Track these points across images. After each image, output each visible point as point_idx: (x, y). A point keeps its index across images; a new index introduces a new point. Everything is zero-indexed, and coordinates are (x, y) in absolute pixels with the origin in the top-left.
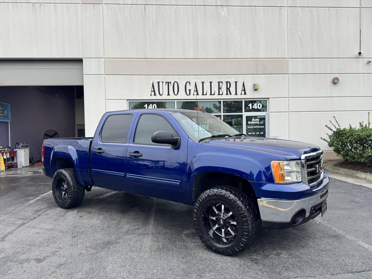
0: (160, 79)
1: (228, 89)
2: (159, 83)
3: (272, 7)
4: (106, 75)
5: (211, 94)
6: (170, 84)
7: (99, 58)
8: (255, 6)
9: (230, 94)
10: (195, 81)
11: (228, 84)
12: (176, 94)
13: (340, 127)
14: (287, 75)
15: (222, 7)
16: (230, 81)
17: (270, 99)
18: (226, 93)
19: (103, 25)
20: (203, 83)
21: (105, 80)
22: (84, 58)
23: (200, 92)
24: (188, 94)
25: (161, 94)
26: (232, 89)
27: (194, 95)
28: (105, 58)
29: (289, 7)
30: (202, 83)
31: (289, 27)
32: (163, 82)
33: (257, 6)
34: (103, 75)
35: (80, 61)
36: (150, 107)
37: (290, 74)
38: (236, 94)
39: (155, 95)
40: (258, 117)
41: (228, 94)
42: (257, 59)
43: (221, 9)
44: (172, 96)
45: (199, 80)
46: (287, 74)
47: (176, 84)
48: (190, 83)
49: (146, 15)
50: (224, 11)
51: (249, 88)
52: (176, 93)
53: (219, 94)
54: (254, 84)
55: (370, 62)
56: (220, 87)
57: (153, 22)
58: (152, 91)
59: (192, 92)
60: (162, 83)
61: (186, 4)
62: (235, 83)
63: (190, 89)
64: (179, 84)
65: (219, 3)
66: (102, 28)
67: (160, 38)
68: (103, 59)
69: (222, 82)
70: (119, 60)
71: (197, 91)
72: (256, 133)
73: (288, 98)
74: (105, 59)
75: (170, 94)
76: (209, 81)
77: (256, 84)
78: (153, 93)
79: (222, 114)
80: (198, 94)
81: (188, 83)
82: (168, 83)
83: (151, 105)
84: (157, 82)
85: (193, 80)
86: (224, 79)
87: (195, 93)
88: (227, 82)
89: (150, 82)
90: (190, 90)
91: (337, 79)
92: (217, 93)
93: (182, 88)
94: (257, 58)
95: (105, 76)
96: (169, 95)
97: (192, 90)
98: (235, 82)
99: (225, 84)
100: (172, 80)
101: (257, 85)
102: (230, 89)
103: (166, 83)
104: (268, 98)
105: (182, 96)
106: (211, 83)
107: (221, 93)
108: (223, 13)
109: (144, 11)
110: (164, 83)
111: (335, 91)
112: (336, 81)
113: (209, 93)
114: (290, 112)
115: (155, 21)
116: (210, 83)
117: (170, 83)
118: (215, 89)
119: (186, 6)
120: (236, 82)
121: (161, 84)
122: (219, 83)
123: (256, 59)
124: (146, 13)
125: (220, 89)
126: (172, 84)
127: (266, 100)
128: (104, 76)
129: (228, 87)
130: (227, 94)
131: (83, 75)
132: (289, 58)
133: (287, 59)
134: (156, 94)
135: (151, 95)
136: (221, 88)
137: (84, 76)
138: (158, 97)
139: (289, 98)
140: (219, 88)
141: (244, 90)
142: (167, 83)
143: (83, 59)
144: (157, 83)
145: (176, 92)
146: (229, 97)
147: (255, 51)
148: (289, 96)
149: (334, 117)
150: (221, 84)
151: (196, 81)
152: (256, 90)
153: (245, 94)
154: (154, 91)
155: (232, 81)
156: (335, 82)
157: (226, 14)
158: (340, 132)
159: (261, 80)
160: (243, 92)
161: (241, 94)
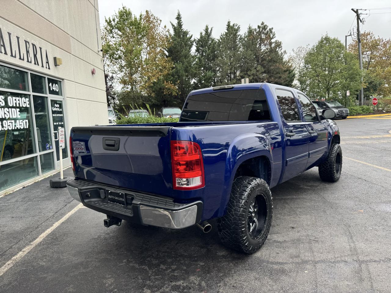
1: (35, 56)
5: (20, 58)
9: (38, 65)
11: (34, 47)
16: (35, 44)
18: (34, 62)
23: (8, 50)
26: (39, 58)
27: (1, 53)
30: (8, 35)
37: (72, 55)
38: (43, 66)
40: (58, 102)
42: (52, 24)
45: (4, 28)
51: (51, 61)
53: (28, 61)
54: (55, 59)
56: (28, 50)
69: (29, 43)
71: (4, 46)
72: (59, 123)
76: (16, 35)
77: (59, 59)
79: (31, 93)
80: (6, 53)
86: (30, 39)
87: (3, 50)
88: (33, 45)
91: (94, 70)
92: (26, 58)
94: (51, 23)
98: (40, 47)
99: (31, 46)
102: (37, 55)
104: (63, 79)
106: (18, 38)
107: (30, 61)
111: (93, 82)
113: (18, 55)
114: (77, 99)
118: (23, 51)
120: (41, 48)
122: (26, 42)
123: (50, 23)
127: (60, 81)
129: (35, 54)
130: (35, 64)
132: (71, 36)
139: (75, 83)
140: (28, 52)
146: (37, 68)
147: (50, 13)
148: (75, 80)
150: (28, 45)
151: (1, 27)
152: (56, 65)
153: (49, 68)
155: (37, 44)
160: (47, 64)
161: (46, 68)
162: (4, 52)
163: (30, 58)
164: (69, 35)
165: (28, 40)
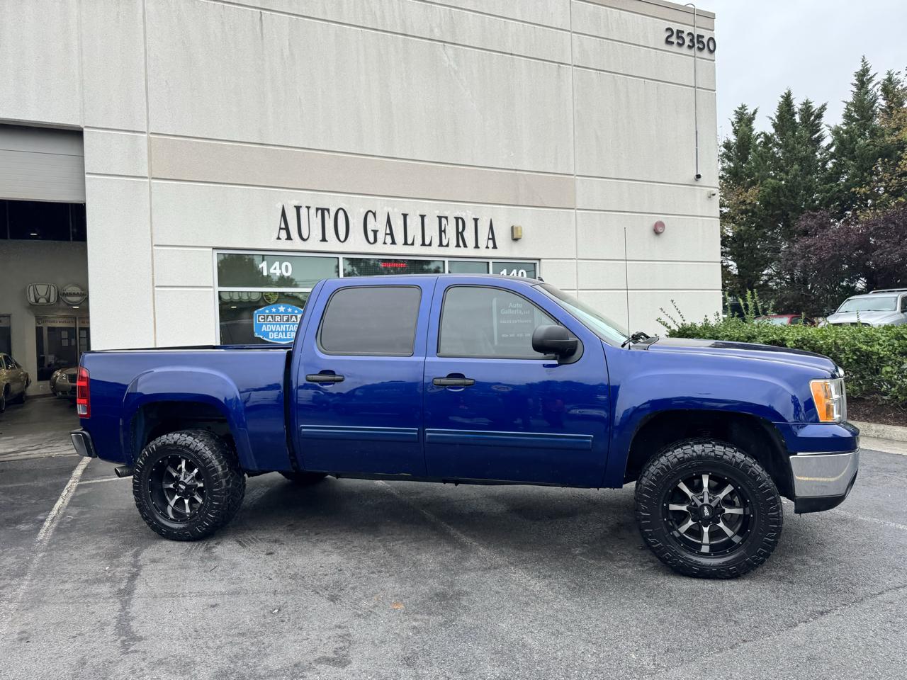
0: (304, 199)
1: (460, 234)
2: (298, 208)
3: (545, 62)
4: (153, 178)
5: (423, 244)
6: (326, 213)
7: (134, 132)
8: (511, 54)
9: (465, 246)
10: (386, 209)
11: (460, 221)
12: (342, 239)
13: (684, 321)
14: (574, 211)
15: (442, 44)
16: (463, 215)
17: (542, 261)
18: (455, 244)
19: (145, 43)
20: (405, 216)
21: (151, 192)
22: (86, 127)
23: (399, 237)
24: (372, 240)
25: (305, 237)
26: (469, 235)
27: (385, 243)
28: (152, 133)
29: (575, 66)
30: (402, 217)
31: (575, 109)
32: (308, 208)
33: (514, 55)
34: (146, 178)
35: (76, 134)
36: (275, 269)
37: (578, 209)
38: (477, 247)
39: (289, 238)
41: (460, 247)
42: (518, 172)
43: (441, 49)
44: (333, 244)
45: (396, 210)
46: (573, 209)
47: (341, 214)
48: (374, 214)
49: (264, 36)
50: (446, 54)
51: (502, 235)
52: (342, 237)
53: (441, 245)
54: (512, 227)
55: (714, 195)
56: (443, 229)
57: (282, 55)
58: (281, 229)
59: (380, 236)
60: (306, 209)
61: (362, 25)
62: (473, 222)
63: (376, 229)
64: (349, 215)
65: (437, 35)
66: (142, 51)
67: (300, 98)
68: (145, 135)
69: (446, 218)
70: (191, 143)
71: (391, 234)
73: (575, 261)
74: (151, 136)
75: (327, 239)
76: (419, 213)
77: (517, 228)
78: (283, 234)
80: (393, 242)
81: (370, 214)
82: (323, 210)
83: (277, 264)
84: (295, 207)
85: (382, 207)
86: (451, 211)
87: (389, 239)
88: (457, 219)
89: (277, 205)
90: (375, 232)
91: (661, 224)
92: (436, 241)
93: (356, 225)
94: (516, 170)
95: (150, 182)
96: (324, 239)
97: (380, 230)
98: (474, 219)
99: (452, 222)
100: (332, 203)
101: (519, 229)
102: (464, 234)
103: (317, 209)
104: (539, 260)
105: (357, 244)
106: (423, 217)
107: (445, 243)
108: (446, 58)
109: (258, 22)
110: (313, 211)
111: (658, 248)
112: (660, 229)
113: (419, 241)
114: (580, 290)
115: (286, 52)
116: (420, 218)
117: (328, 210)
118: (432, 232)
119: (363, 30)
120: (476, 220)
121: (303, 211)
122: (440, 218)
123: (513, 172)
124: (265, 31)
125: (443, 233)
126: (332, 214)
127: (535, 264)
128: (147, 180)
129: (460, 230)
130: (458, 246)
131: (84, 172)
132: (577, 176)
133: (573, 177)
134: (292, 237)
135: (279, 238)
136: (444, 231)
137: (87, 176)
138: (297, 244)
139: (579, 261)
140: (442, 231)
141: (493, 239)
142: (320, 212)
143: (85, 130)
144: (295, 210)
145: (342, 235)
146: (461, 251)
147: (512, 155)
148: (577, 255)
149: (672, 301)
150: (444, 221)
151: (390, 210)
152: (516, 240)
153: (495, 247)
154: (287, 229)
155: (467, 216)
156: (657, 230)
157: (452, 63)
158: (688, 332)
159: (526, 219)
160: (491, 242)
161: (487, 247)
162: (391, 242)
163: (447, 240)
164: (573, 175)
165: (446, 214)
